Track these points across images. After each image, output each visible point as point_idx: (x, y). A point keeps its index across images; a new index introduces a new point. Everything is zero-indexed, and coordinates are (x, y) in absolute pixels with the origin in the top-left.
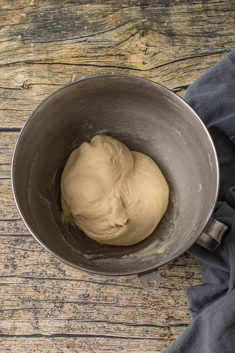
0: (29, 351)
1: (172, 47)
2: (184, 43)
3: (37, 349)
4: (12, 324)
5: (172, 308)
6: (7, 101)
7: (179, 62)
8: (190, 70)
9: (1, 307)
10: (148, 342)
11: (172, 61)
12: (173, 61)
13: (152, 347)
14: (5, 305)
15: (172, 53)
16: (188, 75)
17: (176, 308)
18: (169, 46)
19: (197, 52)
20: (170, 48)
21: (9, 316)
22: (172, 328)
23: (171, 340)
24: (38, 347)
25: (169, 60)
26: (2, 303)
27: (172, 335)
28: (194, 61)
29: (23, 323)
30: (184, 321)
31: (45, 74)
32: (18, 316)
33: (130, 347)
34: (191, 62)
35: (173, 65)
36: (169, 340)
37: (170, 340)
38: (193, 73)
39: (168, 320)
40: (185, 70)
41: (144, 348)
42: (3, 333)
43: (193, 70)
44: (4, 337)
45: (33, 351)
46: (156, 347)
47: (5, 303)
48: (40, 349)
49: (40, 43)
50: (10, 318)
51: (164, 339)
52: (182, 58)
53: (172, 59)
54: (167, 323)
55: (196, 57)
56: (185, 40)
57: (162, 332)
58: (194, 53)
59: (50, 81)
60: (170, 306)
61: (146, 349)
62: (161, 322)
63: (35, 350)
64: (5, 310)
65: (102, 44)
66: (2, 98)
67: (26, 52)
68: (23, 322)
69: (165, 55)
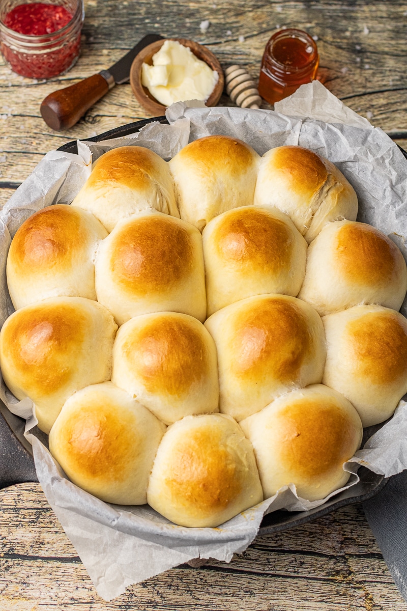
0: (65, 588)
1: (358, 71)
2: (381, 66)
3: (83, 586)
4: (35, 535)
5: (351, 522)
6: (52, 141)
7: (372, 96)
8: (391, 110)
9: (15, 502)
10: (304, 583)
11: (358, 94)
12: (361, 93)
13: (310, 594)
14: (25, 498)
15: (359, 81)
16: (387, 118)
17: (361, 523)
18: (353, 69)
19: (404, 82)
20: (356, 73)
21: (30, 520)
22: (351, 560)
23: (349, 583)
24: (85, 581)
25: (353, 92)
26: (19, 495)
27: (350, 573)
28: (399, 96)
29: (58, 534)
30: (375, 548)
31: (126, 100)
32: (47, 520)
33: (267, 591)
34: (393, 97)
35: (361, 100)
36: (345, 582)
37: (347, 583)
38: (397, 115)
39: (343, 545)
40: (382, 109)
41: (295, 596)
42: (16, 552)
43: (396, 111)
44: (17, 559)
45: (75, 588)
46: (319, 595)
47: (24, 495)
48: (88, 586)
49: (118, 50)
50: (33, 524)
51: (335, 580)
52: (377, 89)
53: (360, 90)
54: (342, 551)
55: (403, 89)
56: (383, 60)
57: (332, 567)
58: (399, 83)
59: (134, 113)
60: (349, 518)
61: (299, 596)
62: (330, 547)
63: (77, 588)
64: (24, 509)
65: (231, 59)
66: (44, 135)
67: (94, 63)
68: (56, 532)
69: (346, 83)
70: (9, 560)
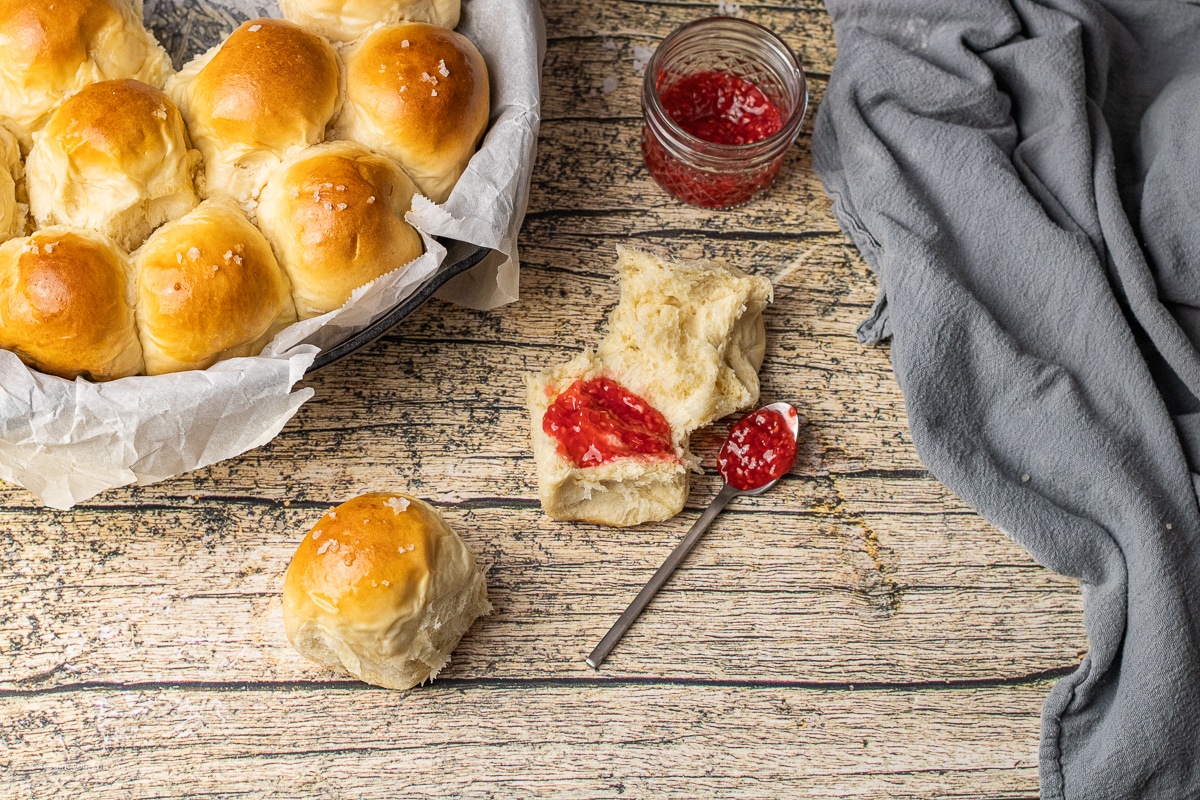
4: (337, 471)
5: (836, 424)
9: (301, 421)
10: (768, 520)
13: (779, 537)
14: (315, 415)
17: (850, 425)
21: (328, 448)
22: (839, 482)
23: (839, 517)
26: (305, 411)
27: (839, 501)
29: (373, 467)
30: (874, 462)
32: (356, 447)
36: (832, 516)
37: (835, 517)
39: (825, 460)
41: (756, 541)
42: (308, 498)
44: (312, 509)
46: (792, 537)
47: (313, 409)
50: (332, 454)
51: (816, 513)
54: (824, 469)
57: (810, 494)
60: (831, 418)
61: (762, 541)
62: (806, 464)
64: (315, 431)
68: (371, 464)
70: (299, 510)
